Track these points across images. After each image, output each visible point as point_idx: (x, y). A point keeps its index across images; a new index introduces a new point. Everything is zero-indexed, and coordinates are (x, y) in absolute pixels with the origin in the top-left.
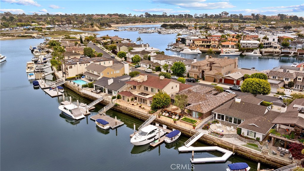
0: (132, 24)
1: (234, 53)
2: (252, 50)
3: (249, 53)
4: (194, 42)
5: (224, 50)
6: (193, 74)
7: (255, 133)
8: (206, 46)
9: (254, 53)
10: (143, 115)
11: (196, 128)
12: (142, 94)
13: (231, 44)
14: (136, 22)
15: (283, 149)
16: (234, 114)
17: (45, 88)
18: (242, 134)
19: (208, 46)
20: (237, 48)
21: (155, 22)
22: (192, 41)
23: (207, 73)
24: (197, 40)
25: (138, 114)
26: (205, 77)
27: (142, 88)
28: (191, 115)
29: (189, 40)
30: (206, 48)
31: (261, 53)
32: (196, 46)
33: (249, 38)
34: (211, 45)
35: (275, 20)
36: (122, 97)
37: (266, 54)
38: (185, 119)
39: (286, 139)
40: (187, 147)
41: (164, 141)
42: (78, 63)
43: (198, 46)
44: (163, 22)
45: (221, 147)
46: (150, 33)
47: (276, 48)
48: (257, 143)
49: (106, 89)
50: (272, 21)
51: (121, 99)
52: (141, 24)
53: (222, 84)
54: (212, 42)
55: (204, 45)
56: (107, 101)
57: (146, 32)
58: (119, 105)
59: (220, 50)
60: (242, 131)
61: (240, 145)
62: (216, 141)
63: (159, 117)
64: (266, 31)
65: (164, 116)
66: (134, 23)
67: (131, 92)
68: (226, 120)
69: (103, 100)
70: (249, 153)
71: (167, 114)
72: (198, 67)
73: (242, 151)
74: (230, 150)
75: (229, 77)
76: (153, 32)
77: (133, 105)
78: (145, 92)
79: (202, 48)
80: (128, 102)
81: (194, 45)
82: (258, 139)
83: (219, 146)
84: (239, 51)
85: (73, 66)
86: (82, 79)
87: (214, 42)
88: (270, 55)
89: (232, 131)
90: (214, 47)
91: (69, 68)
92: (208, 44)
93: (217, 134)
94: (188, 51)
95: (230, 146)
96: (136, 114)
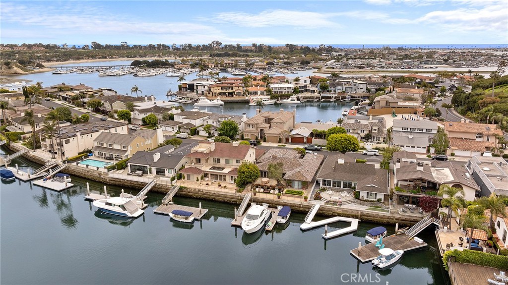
0: (74, 61)
1: (268, 102)
2: (288, 96)
3: (285, 101)
4: (210, 90)
5: (252, 97)
6: (249, 134)
7: (376, 194)
8: (227, 94)
9: (292, 100)
10: (228, 196)
11: (308, 200)
12: (214, 168)
13: (259, 90)
14: (81, 57)
15: (410, 206)
16: (344, 178)
17: (30, 179)
18: (360, 198)
19: (231, 94)
20: (268, 95)
21: (112, 57)
22: (206, 88)
23: (268, 132)
24: (213, 86)
25: (219, 195)
26: (266, 137)
27: (211, 160)
28: (291, 186)
29: (203, 87)
30: (229, 96)
31: (298, 99)
32: (214, 94)
33: (275, 80)
34: (234, 92)
35: (283, 53)
36: (186, 176)
37: (304, 100)
38: (288, 191)
39: (413, 195)
40: (308, 223)
41: (277, 222)
42: (78, 134)
43: (216, 95)
44: (126, 56)
45: (343, 216)
46: (120, 76)
47: (313, 92)
48: (379, 205)
49: (152, 168)
50: (280, 53)
51: (184, 179)
52: (90, 60)
53: (290, 144)
54: (235, 89)
55: (225, 93)
56: (162, 185)
57: (112, 74)
58: (186, 188)
59: (247, 98)
60: (361, 195)
61: (364, 210)
62: (336, 210)
63: (255, 195)
64: (281, 68)
65: (259, 192)
66: (78, 59)
67: (198, 168)
68: (333, 186)
69: (156, 184)
70: (376, 216)
71: (262, 190)
72: (255, 126)
73: (368, 216)
74: (353, 218)
75: (298, 134)
76: (123, 75)
77: (207, 184)
78: (217, 166)
79: (224, 97)
80: (198, 182)
81: (211, 93)
82: (379, 201)
83: (339, 215)
84: (271, 99)
85: (71, 139)
86: (90, 158)
87: (237, 88)
88: (308, 101)
89: (348, 197)
90: (239, 94)
91: (66, 143)
92: (230, 91)
93: (334, 203)
94: (206, 102)
95: (354, 213)
96: (216, 196)
